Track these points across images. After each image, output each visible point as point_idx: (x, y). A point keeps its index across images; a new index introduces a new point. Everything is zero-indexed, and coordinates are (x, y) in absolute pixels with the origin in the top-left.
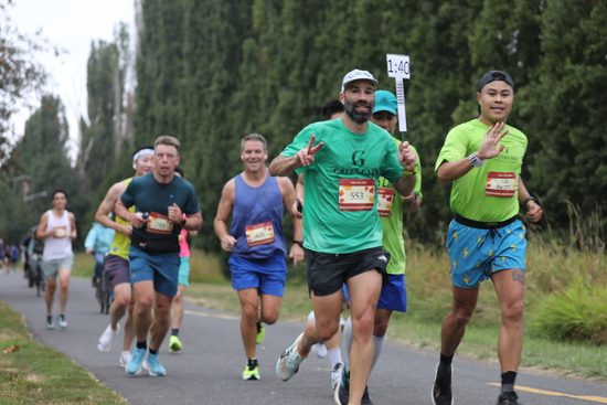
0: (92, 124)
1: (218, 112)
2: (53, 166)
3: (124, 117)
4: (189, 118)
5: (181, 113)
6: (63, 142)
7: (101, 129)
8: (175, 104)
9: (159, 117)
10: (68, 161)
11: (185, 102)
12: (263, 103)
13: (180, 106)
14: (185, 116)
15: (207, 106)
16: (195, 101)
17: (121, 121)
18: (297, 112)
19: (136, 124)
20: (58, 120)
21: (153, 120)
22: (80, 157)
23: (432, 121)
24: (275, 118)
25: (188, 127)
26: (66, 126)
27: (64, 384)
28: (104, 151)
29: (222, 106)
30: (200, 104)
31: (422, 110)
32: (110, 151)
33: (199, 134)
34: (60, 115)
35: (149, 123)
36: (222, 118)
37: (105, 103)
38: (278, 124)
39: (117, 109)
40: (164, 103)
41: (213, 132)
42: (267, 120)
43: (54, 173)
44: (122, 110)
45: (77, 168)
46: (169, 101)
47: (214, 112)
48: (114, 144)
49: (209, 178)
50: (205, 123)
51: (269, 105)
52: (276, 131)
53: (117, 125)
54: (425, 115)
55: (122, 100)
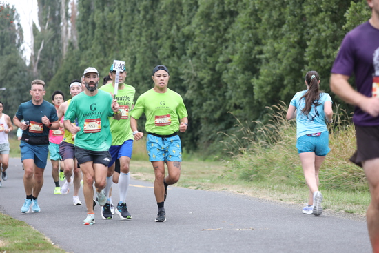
0: (43, 29)
1: (148, 16)
2: (11, 65)
3: (69, 22)
4: (124, 23)
5: (117, 19)
6: (19, 45)
7: (50, 33)
8: (112, 11)
9: (98, 22)
10: (23, 61)
11: (120, 10)
12: (185, 8)
13: (116, 12)
14: (121, 21)
15: (139, 12)
16: (129, 9)
17: (67, 26)
18: (214, 15)
19: (79, 29)
20: (14, 27)
21: (94, 24)
22: (34, 57)
23: (327, 19)
24: (196, 20)
25: (123, 30)
26: (21, 32)
27: (25, 247)
28: (53, 52)
29: (151, 12)
30: (133, 11)
31: (319, 10)
32: (59, 51)
33: (132, 35)
34: (15, 22)
35: (90, 27)
36: (152, 21)
37: (53, 12)
38: (198, 25)
39: (63, 16)
40: (103, 10)
41: (144, 34)
42: (189, 23)
43: (11, 71)
44: (67, 17)
45: (31, 66)
46: (107, 9)
47: (144, 17)
48: (61, 46)
49: (141, 72)
50: (137, 26)
51: (191, 10)
52: (197, 32)
53: (64, 29)
54: (321, 15)
55: (67, 9)
